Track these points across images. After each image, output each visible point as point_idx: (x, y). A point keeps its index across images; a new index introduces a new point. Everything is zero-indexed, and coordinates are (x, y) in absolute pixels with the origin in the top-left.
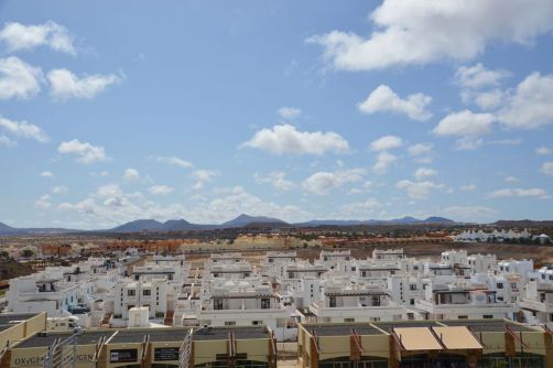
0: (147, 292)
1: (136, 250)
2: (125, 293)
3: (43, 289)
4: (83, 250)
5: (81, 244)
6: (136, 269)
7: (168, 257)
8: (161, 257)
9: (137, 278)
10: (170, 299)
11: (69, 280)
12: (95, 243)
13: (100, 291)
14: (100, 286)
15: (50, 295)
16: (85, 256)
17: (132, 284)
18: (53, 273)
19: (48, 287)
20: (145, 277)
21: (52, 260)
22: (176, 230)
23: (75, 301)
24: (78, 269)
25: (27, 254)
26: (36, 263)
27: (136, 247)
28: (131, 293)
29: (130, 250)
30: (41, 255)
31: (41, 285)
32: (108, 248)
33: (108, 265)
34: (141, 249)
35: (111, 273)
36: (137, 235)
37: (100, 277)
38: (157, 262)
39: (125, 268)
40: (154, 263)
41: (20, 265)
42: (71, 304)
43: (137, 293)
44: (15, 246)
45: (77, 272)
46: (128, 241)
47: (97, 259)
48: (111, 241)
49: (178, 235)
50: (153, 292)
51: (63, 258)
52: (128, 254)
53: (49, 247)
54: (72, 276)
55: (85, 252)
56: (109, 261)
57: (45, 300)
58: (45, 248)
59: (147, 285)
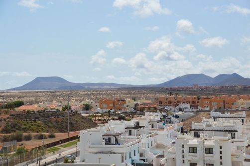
0: (209, 151)
1: (188, 106)
2: (187, 150)
3: (108, 142)
4: (136, 105)
5: (134, 99)
6: (195, 125)
7: (227, 114)
8: (219, 114)
9: (197, 135)
10: (236, 160)
11: (130, 134)
12: (147, 98)
13: (159, 146)
14: (159, 142)
15: (115, 148)
16: (140, 111)
17: (194, 142)
18: (116, 126)
19: (113, 140)
20: (206, 133)
21: (109, 113)
22: (228, 84)
23: (138, 155)
24: (138, 123)
25: (87, 108)
26: (95, 116)
27: (188, 102)
28: (193, 150)
29: (183, 106)
30: (98, 109)
31: (107, 138)
32: (161, 103)
33: (165, 120)
34: (194, 105)
35: (169, 129)
36: (187, 90)
37: (158, 132)
38: (215, 118)
39: (182, 124)
40: (212, 120)
41: (83, 117)
42: (134, 158)
43: (199, 150)
44: (76, 100)
45: (137, 126)
46: (180, 96)
47: (154, 114)
48: (162, 96)
49: (231, 90)
50: (216, 151)
51: (119, 112)
52: (180, 109)
53: (106, 102)
54: (133, 130)
55: (139, 107)
56: (165, 117)
57: (111, 152)
58: (102, 102)
59: (209, 143)
